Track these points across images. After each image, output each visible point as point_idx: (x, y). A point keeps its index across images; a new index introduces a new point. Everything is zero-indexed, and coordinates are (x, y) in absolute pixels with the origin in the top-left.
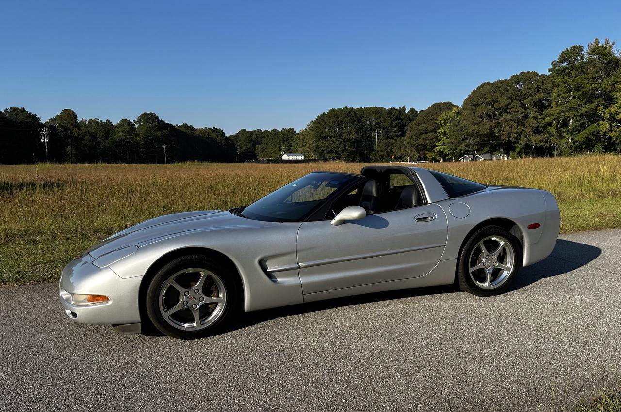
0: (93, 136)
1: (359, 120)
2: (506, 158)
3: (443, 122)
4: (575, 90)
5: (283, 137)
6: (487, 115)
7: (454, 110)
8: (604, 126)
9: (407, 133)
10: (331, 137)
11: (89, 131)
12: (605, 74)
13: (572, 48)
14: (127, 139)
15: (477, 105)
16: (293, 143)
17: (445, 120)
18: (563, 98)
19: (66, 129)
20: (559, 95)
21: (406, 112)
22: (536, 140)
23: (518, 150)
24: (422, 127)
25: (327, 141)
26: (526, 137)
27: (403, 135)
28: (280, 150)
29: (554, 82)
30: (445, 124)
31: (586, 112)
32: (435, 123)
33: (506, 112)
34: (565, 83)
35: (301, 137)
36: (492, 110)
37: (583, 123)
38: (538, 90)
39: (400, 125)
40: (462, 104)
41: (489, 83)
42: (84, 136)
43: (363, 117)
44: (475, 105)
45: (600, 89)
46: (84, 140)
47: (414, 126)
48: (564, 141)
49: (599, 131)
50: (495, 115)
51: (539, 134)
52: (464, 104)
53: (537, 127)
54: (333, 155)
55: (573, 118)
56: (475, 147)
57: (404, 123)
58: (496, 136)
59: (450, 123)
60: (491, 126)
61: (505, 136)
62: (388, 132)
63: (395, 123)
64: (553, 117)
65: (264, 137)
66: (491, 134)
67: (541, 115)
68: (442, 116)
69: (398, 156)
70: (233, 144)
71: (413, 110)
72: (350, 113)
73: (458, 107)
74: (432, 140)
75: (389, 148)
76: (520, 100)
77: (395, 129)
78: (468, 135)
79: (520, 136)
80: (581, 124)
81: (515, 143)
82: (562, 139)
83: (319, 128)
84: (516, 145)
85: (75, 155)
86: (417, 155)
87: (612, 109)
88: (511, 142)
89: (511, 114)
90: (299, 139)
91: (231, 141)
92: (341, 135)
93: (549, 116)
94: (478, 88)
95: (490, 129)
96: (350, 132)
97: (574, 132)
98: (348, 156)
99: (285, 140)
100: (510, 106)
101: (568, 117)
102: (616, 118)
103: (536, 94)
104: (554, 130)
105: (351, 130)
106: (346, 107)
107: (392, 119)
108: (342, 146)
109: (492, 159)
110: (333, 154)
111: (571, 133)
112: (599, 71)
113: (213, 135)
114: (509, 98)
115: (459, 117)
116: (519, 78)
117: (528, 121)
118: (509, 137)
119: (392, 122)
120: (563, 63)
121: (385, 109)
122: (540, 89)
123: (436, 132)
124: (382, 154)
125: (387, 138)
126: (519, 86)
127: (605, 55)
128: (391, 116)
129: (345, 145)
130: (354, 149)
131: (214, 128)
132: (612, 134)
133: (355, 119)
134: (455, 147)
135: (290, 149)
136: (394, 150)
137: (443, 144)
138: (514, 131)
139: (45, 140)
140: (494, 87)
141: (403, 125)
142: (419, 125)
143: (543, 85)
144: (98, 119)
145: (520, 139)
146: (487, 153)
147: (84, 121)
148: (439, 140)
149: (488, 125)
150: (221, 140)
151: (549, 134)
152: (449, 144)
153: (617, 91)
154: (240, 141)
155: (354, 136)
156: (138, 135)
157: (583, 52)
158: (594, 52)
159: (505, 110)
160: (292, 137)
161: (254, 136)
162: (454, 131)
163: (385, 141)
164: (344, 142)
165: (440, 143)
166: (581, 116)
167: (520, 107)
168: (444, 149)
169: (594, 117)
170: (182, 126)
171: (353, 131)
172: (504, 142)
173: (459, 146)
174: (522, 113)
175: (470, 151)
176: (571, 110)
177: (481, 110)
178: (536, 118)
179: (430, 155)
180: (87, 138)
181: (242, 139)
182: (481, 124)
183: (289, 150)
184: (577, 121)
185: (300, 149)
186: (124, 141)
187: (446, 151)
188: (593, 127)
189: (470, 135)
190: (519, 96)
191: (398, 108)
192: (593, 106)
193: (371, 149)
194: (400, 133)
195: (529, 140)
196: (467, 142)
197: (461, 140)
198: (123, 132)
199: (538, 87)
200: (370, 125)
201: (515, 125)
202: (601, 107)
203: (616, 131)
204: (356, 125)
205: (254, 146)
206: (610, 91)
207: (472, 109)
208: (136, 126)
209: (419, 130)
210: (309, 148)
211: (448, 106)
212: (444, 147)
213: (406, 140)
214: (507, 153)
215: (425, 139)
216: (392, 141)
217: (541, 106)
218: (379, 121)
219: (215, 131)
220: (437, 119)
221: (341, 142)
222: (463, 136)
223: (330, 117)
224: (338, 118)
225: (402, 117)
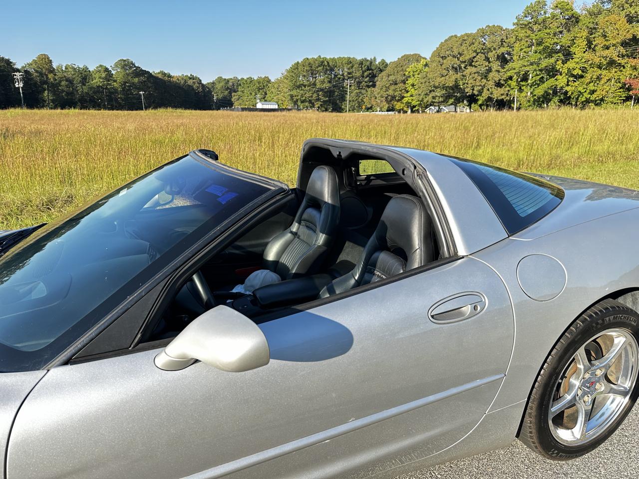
0: (70, 81)
1: (332, 70)
2: (468, 111)
3: (412, 73)
4: (537, 44)
5: (258, 86)
6: (453, 67)
7: (423, 62)
8: (561, 81)
9: (377, 83)
10: (305, 86)
11: (65, 76)
12: (565, 29)
13: (536, 2)
14: (103, 85)
15: (444, 58)
16: (268, 92)
17: (414, 72)
18: (525, 52)
19: (41, 74)
20: (521, 50)
22: (498, 94)
23: (480, 102)
24: (392, 78)
25: (301, 90)
26: (488, 90)
27: (374, 86)
28: (255, 98)
29: (517, 36)
30: (413, 76)
31: (546, 67)
32: (404, 75)
33: (471, 65)
34: (527, 37)
35: (276, 86)
36: (458, 62)
37: (542, 78)
38: (502, 44)
39: (370, 76)
40: (430, 56)
41: (456, 36)
42: (60, 81)
43: (336, 67)
44: (442, 57)
45: (560, 44)
46: (60, 86)
47: (384, 77)
48: (523, 94)
49: (557, 85)
50: (460, 68)
51: (501, 87)
52: (432, 56)
53: (499, 80)
54: (307, 104)
55: (534, 72)
56: (441, 99)
57: (375, 73)
58: (461, 88)
59: (418, 74)
60: (457, 79)
61: (469, 89)
62: (359, 83)
63: (366, 74)
64: (515, 71)
65: (240, 85)
66: (456, 87)
67: (503, 68)
68: (410, 69)
69: (369, 106)
70: (210, 92)
71: (383, 62)
72: (323, 62)
73: (426, 59)
74: (401, 91)
75: (360, 98)
76: (484, 54)
77: (366, 80)
78: (434, 87)
79: (483, 89)
80: (540, 78)
81: (478, 95)
82: (521, 92)
83: (293, 77)
84: (479, 97)
85: (53, 101)
86: (387, 106)
87: (570, 64)
88: (475, 95)
89: (476, 67)
90: (274, 87)
91: (208, 88)
92: (315, 84)
93: (511, 70)
94: (446, 41)
95: (455, 81)
96: (323, 82)
97: (534, 86)
98: (321, 105)
99: (260, 88)
100: (475, 60)
101: (528, 71)
102: (573, 73)
103: (499, 48)
104: (515, 84)
105: (324, 80)
106: (320, 56)
107: (364, 69)
108: (315, 95)
109: (456, 111)
110: (307, 103)
111: (531, 87)
112: (560, 27)
113: (190, 82)
114: (475, 51)
115: (427, 69)
116: (485, 32)
117: (491, 75)
118: (473, 90)
119: (363, 72)
120: (526, 17)
121: (356, 60)
122: (504, 43)
123: (405, 83)
124: (354, 104)
125: (359, 89)
126: (485, 39)
127: (567, 10)
128: (363, 66)
129: (318, 94)
130: (327, 99)
131: (191, 75)
132: (568, 88)
133: (328, 68)
134: (423, 99)
135: (265, 97)
136: (365, 100)
137: (412, 96)
138: (478, 84)
139: (19, 85)
140: (461, 40)
141: (374, 76)
142: (389, 76)
143: (507, 39)
144: (75, 65)
145: (482, 92)
146: (452, 104)
147: (60, 66)
148: (407, 92)
149: (453, 78)
150: (198, 87)
151: (510, 87)
152: (417, 95)
153: (576, 47)
154: (217, 88)
155: (327, 85)
156: (115, 81)
157: (546, 7)
158: (557, 7)
159: (471, 63)
160: (267, 85)
161: (230, 84)
162: (422, 83)
163: (356, 91)
164: (318, 91)
165: (409, 94)
166: (541, 70)
167: (484, 60)
168: (412, 100)
169: (552, 72)
170: (159, 73)
171: (326, 81)
172: (468, 94)
173: (426, 98)
174: (486, 66)
175: (436, 102)
176: (532, 64)
177: (449, 62)
178: (498, 71)
179: (398, 106)
180: (63, 83)
181: (219, 86)
182: (447, 76)
183: (264, 98)
184: (537, 75)
185: (275, 98)
186: (102, 87)
187: (414, 103)
188: (551, 82)
189: (436, 87)
190: (484, 50)
191: (369, 59)
192: (552, 60)
193: (343, 99)
194: (371, 83)
195: (491, 94)
196: (433, 94)
197: (428, 91)
198: (100, 78)
199: (502, 41)
200: (343, 75)
201: (479, 78)
202: (560, 62)
203: (572, 86)
204: (330, 75)
205: (230, 93)
206: (569, 47)
207: (440, 62)
208: (113, 72)
209: (389, 81)
210: (284, 97)
211: (417, 58)
212: (412, 98)
213: (376, 90)
214: (470, 106)
215: (395, 90)
216: (363, 91)
217: (504, 60)
218: (351, 71)
219: (192, 78)
220: (406, 71)
221: (315, 91)
222: (430, 88)
223: (304, 66)
224: (311, 67)
225: (373, 68)
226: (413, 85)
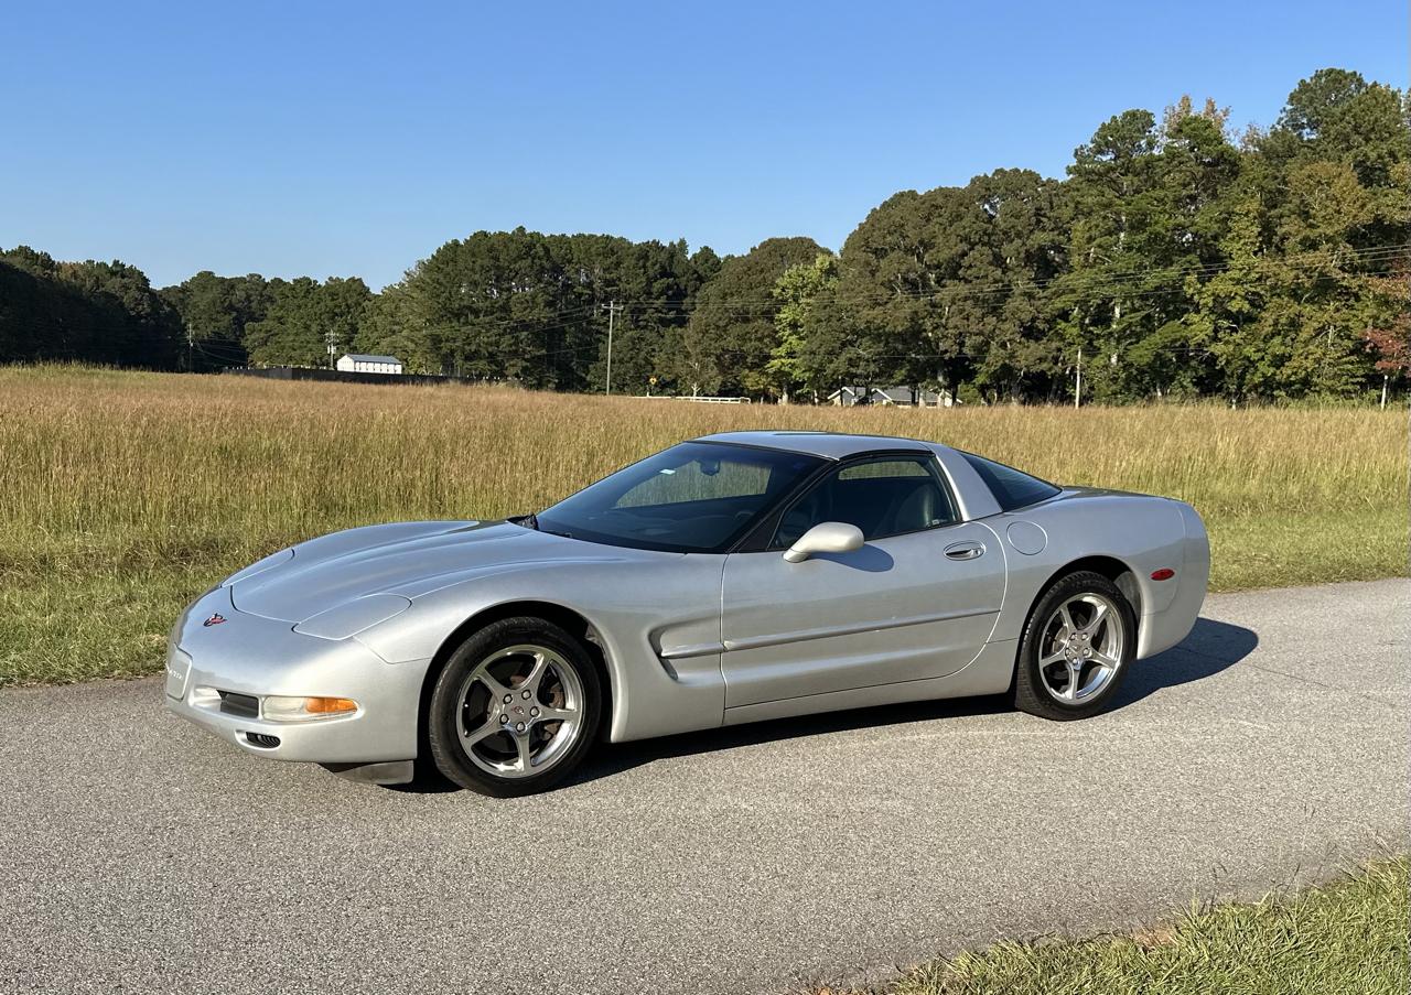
1: (557, 270)
2: (948, 402)
3: (791, 292)
4: (1132, 227)
5: (331, 304)
6: (905, 280)
7: (821, 261)
8: (1199, 327)
9: (694, 316)
10: (476, 313)
12: (1205, 191)
13: (1125, 115)
15: (880, 253)
16: (361, 324)
17: (796, 288)
18: (1100, 246)
20: (1090, 240)
21: (689, 256)
22: (1028, 356)
23: (980, 379)
24: (735, 302)
25: (466, 324)
26: (1003, 345)
27: (682, 322)
28: (321, 341)
29: (1079, 203)
30: (796, 299)
31: (1157, 288)
32: (770, 295)
33: (954, 276)
34: (1108, 206)
35: (386, 307)
36: (920, 268)
37: (1148, 317)
38: (1039, 222)
39: (670, 292)
40: (843, 245)
41: (913, 194)
43: (570, 262)
44: (875, 252)
45: (1193, 229)
47: (712, 299)
48: (1099, 361)
49: (1187, 339)
50: (926, 285)
51: (1037, 339)
52: (847, 248)
53: (1033, 320)
54: (482, 364)
55: (1124, 303)
56: (873, 368)
57: (683, 287)
58: (927, 340)
59: (809, 295)
60: (916, 312)
61: (950, 342)
62: (638, 311)
63: (657, 286)
64: (1073, 297)
65: (271, 299)
66: (914, 335)
67: (1044, 288)
68: (786, 278)
69: (668, 378)
70: (174, 316)
71: (707, 252)
72: (531, 246)
73: (830, 253)
74: (760, 340)
75: (643, 354)
76: (991, 246)
77: (658, 303)
78: (854, 332)
79: (988, 343)
80: (1143, 318)
81: (974, 360)
82: (1094, 356)
83: (441, 284)
84: (978, 366)
86: (719, 380)
87: (1220, 285)
88: (967, 359)
89: (967, 281)
90: (381, 312)
91: (169, 304)
92: (506, 308)
93: (1064, 293)
94: (885, 205)
95: (912, 319)
96: (531, 302)
97: (1126, 338)
98: (525, 369)
99: (336, 310)
100: (966, 261)
101: (1111, 299)
102: (1229, 308)
103: (1031, 232)
104: (1075, 331)
105: (534, 297)
106: (521, 229)
107: (651, 272)
108: (507, 340)
109: (914, 403)
110: (484, 362)
111: (1118, 341)
112: (1189, 184)
113: (112, 285)
114: (965, 239)
115: (833, 283)
116: (992, 186)
117: (1011, 305)
118: (962, 344)
119: (650, 283)
120: (1102, 152)
121: (630, 244)
122: (1043, 219)
123: (771, 320)
124: (622, 370)
125: (637, 327)
126: (991, 207)
127: (1207, 141)
128: (649, 264)
129: (517, 341)
130: (544, 351)
131: (116, 262)
132: (1217, 348)
133: (547, 265)
134: (821, 364)
135: (351, 339)
136: (656, 360)
137: (791, 354)
138: (974, 328)
140: (926, 204)
141: (681, 294)
142: (724, 297)
143: (1052, 208)
145: (987, 351)
146: (902, 383)
148: (779, 344)
149: (907, 310)
150: (138, 302)
151: (1063, 340)
152: (805, 353)
153: (1233, 239)
154: (195, 306)
155: (542, 314)
157: (1152, 129)
158: (1181, 131)
159: (953, 270)
160: (358, 304)
161: (240, 294)
162: (819, 321)
163: (630, 333)
164: (514, 329)
165: (782, 350)
166: (1143, 298)
167: (991, 264)
168: (793, 366)
169: (1174, 303)
170: (14, 253)
171: (539, 300)
172: (947, 356)
173: (831, 362)
174: (996, 281)
175: (859, 375)
176: (1119, 279)
177: (890, 267)
178: (1030, 296)
179: (752, 380)
181: (202, 300)
182: (889, 306)
183: (348, 342)
184: (1134, 310)
185: (384, 343)
187: (797, 374)
188: (1170, 331)
189: (861, 334)
190: (989, 235)
191: (667, 245)
192: (1173, 272)
193: (590, 353)
194: (672, 315)
195: (1012, 356)
196: (850, 353)
197: (838, 345)
199: (1038, 212)
200: (589, 285)
201: (978, 312)
202: (1192, 278)
203: (1227, 343)
204: (551, 284)
205: (239, 324)
206: (1215, 238)
207: (868, 264)
209: (726, 310)
210: (412, 341)
211: (804, 249)
212: (793, 361)
213: (690, 333)
214: (952, 387)
215: (743, 338)
216: (649, 335)
217: (1045, 266)
218: (614, 276)
219: (119, 270)
220: (774, 285)
221: (505, 330)
222: (843, 335)
223: (473, 255)
224: (497, 259)
225: (677, 270)
226: (794, 326)
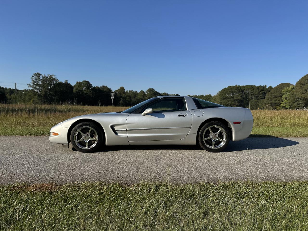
0: (130, 97)
1: (242, 91)
5: (206, 98)
7: (291, 87)
10: (228, 98)
11: (128, 95)
14: (142, 98)
15: (303, 85)
17: (286, 92)
19: (120, 94)
21: (267, 88)
24: (274, 94)
25: (226, 100)
27: (265, 98)
30: (286, 93)
32: (281, 93)
35: (214, 98)
39: (263, 94)
40: (296, 84)
42: (127, 97)
43: (245, 90)
46: (126, 98)
47: (269, 94)
56: (303, 105)
57: (265, 93)
59: (289, 93)
62: (257, 97)
63: (261, 93)
68: (284, 90)
69: (262, 108)
71: (270, 87)
72: (238, 88)
73: (293, 85)
74: (279, 101)
75: (257, 104)
77: (261, 95)
78: (298, 99)
83: (222, 94)
85: (123, 104)
86: (272, 108)
90: (213, 99)
92: (233, 98)
94: (305, 76)
96: (237, 96)
106: (236, 85)
107: (260, 90)
108: (233, 103)
115: (294, 90)
119: (259, 92)
121: (256, 86)
123: (281, 97)
124: (253, 107)
125: (257, 100)
128: (259, 89)
133: (240, 90)
134: (292, 105)
136: (259, 105)
139: (112, 98)
142: (272, 94)
144: (132, 91)
147: (127, 91)
148: (283, 101)
152: (288, 103)
155: (239, 98)
156: (146, 97)
160: (210, 98)
162: (291, 97)
163: (255, 101)
164: (234, 101)
165: (284, 102)
168: (286, 105)
171: (239, 96)
173: (294, 104)
175: (300, 107)
177: (306, 87)
179: (278, 108)
180: (128, 97)
182: (306, 94)
186: (141, 99)
187: (287, 107)
189: (300, 99)
191: (263, 86)
193: (247, 104)
194: (264, 97)
196: (298, 102)
197: (295, 101)
198: (141, 95)
200: (248, 93)
204: (241, 93)
207: (301, 87)
208: (146, 93)
209: (272, 96)
211: (288, 85)
213: (265, 100)
215: (276, 100)
216: (259, 101)
218: (253, 91)
220: (282, 91)
221: (233, 101)
222: (296, 99)
223: (228, 90)
224: (232, 90)
225: (265, 90)
226: (286, 98)
